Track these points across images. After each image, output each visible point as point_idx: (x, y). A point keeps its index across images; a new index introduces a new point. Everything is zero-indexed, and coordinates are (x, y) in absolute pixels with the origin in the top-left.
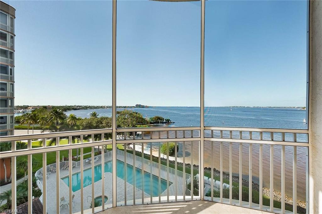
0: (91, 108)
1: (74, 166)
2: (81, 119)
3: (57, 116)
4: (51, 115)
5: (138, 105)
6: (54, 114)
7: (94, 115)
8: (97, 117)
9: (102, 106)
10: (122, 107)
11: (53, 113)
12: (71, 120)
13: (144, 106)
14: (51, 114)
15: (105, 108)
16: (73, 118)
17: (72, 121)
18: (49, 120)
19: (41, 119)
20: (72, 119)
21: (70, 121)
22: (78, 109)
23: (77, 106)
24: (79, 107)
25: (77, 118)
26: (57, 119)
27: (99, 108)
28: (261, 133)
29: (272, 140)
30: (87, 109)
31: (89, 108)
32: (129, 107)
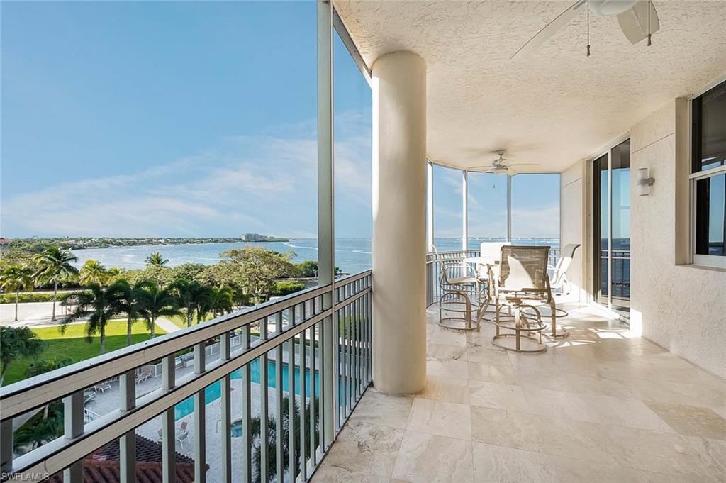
0: (119, 244)
5: (251, 235)
8: (166, 266)
9: (151, 240)
10: (210, 242)
13: (266, 237)
15: (161, 243)
19: (8, 273)
20: (94, 272)
23: (77, 240)
24: (81, 243)
25: (107, 269)
30: (106, 247)
31: (114, 245)
32: (227, 241)
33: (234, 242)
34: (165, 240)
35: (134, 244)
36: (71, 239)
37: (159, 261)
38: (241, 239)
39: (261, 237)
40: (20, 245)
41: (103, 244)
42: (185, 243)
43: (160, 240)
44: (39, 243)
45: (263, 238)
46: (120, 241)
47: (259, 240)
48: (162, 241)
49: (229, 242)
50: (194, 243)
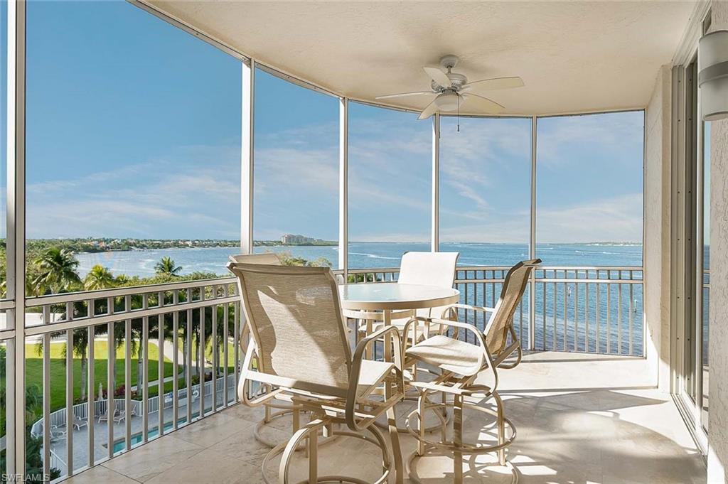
0: (143, 247)
1: (133, 412)
2: (126, 281)
3: (60, 269)
4: (43, 267)
5: (294, 237)
6: (52, 264)
7: (168, 267)
8: (176, 274)
9: (177, 241)
11: (49, 262)
12: (96, 282)
14: (43, 263)
15: (188, 245)
16: (103, 277)
17: (100, 285)
18: (37, 283)
20: (101, 281)
21: (94, 285)
22: (103, 250)
23: (100, 241)
24: (103, 244)
25: (115, 277)
26: (59, 281)
27: (167, 246)
28: (598, 271)
29: (609, 279)
30: (129, 249)
31: (138, 247)
32: (264, 244)
33: (272, 245)
34: (193, 242)
35: (159, 246)
36: (94, 240)
37: (170, 268)
38: (281, 242)
39: (306, 239)
40: (43, 246)
41: (126, 246)
42: (215, 246)
43: (188, 243)
44: (61, 243)
45: (308, 241)
46: (144, 243)
47: (304, 242)
48: (189, 243)
49: (266, 245)
50: (225, 246)
